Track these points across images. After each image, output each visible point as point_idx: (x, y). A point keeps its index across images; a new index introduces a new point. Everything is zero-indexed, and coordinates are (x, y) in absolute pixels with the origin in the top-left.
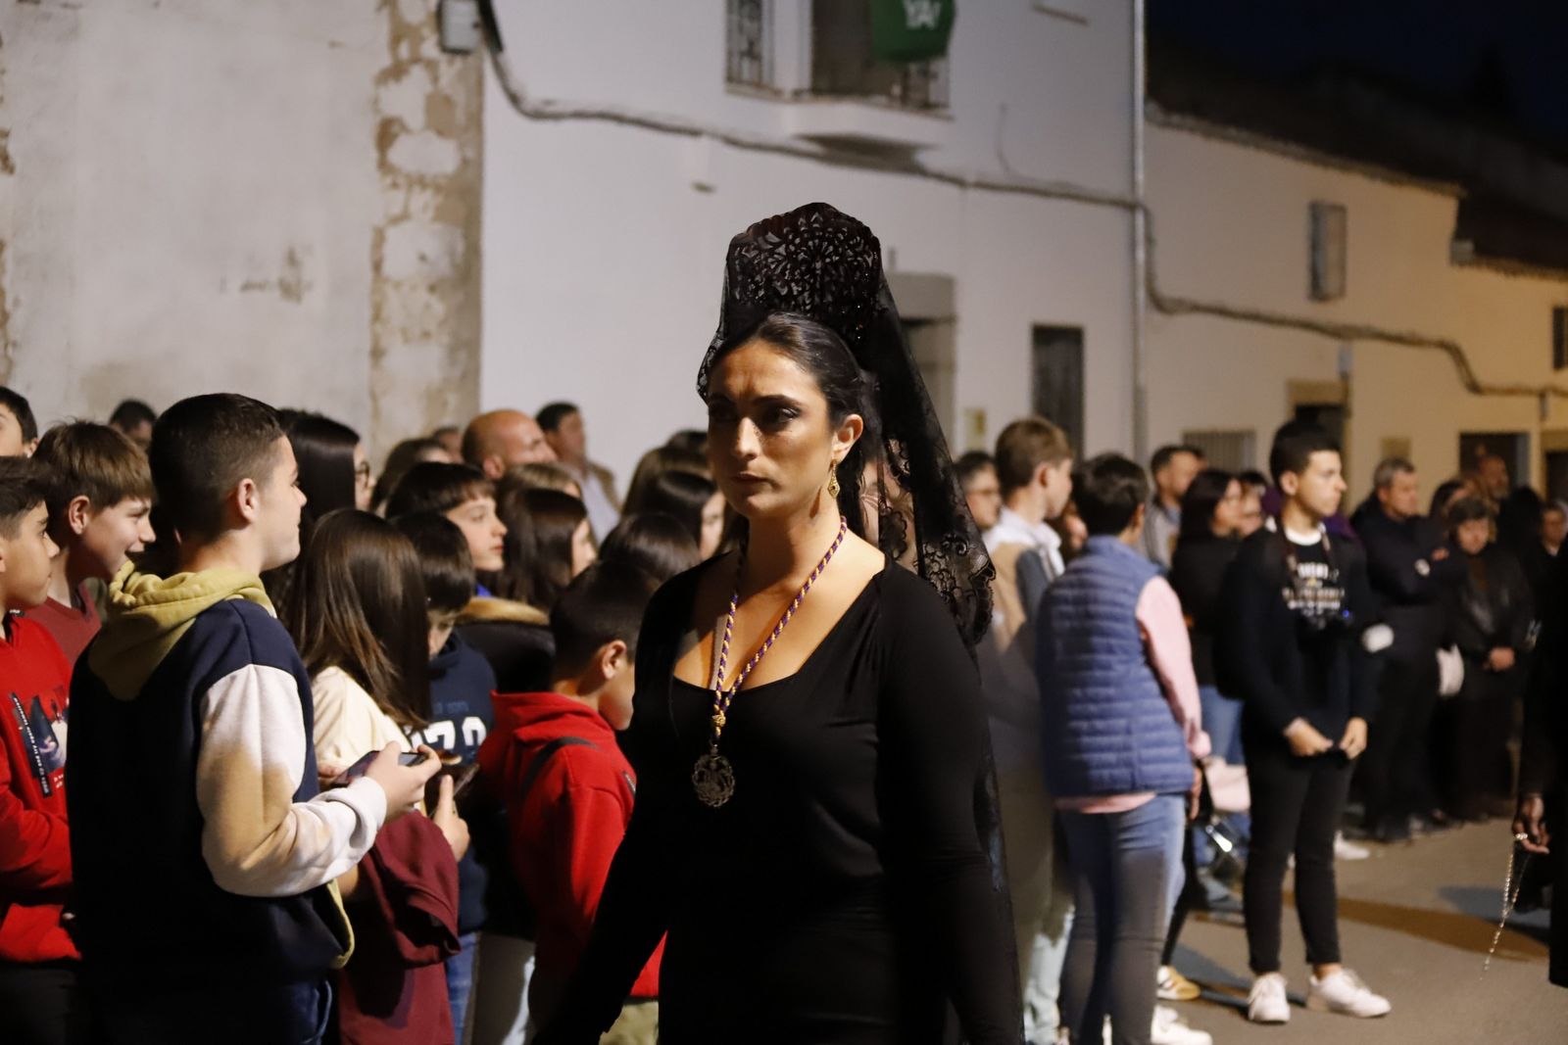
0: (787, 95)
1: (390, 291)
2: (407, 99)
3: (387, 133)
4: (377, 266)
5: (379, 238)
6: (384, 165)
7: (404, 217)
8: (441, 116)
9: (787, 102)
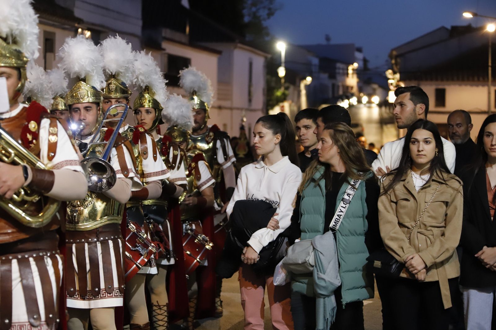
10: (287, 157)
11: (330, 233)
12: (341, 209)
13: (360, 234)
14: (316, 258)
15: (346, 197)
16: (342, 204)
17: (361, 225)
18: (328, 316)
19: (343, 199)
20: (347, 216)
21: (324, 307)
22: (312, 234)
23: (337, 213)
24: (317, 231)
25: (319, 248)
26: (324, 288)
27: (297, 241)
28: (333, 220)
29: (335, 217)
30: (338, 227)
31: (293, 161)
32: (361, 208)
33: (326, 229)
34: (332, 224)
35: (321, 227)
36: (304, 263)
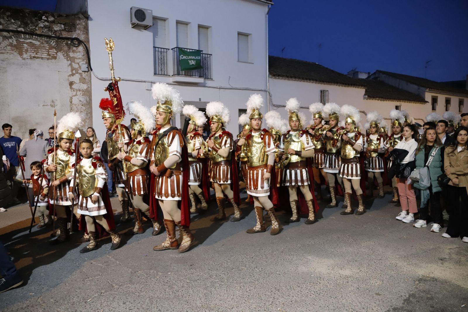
0: (171, 76)
1: (74, 106)
2: (76, 78)
3: (71, 84)
4: (71, 102)
5: (71, 98)
6: (71, 88)
7: (76, 95)
8: (83, 80)
9: (171, 77)
10: (414, 139)
11: (426, 167)
12: (430, 159)
13: (438, 168)
14: (420, 176)
15: (432, 154)
16: (431, 157)
17: (438, 164)
18: (425, 197)
19: (431, 155)
20: (433, 161)
21: (424, 194)
22: (420, 167)
23: (429, 160)
24: (422, 166)
25: (421, 173)
26: (423, 187)
27: (415, 169)
28: (427, 163)
29: (428, 162)
30: (429, 165)
31: (416, 140)
32: (438, 158)
33: (425, 166)
34: (427, 164)
35: (423, 165)
36: (416, 178)
